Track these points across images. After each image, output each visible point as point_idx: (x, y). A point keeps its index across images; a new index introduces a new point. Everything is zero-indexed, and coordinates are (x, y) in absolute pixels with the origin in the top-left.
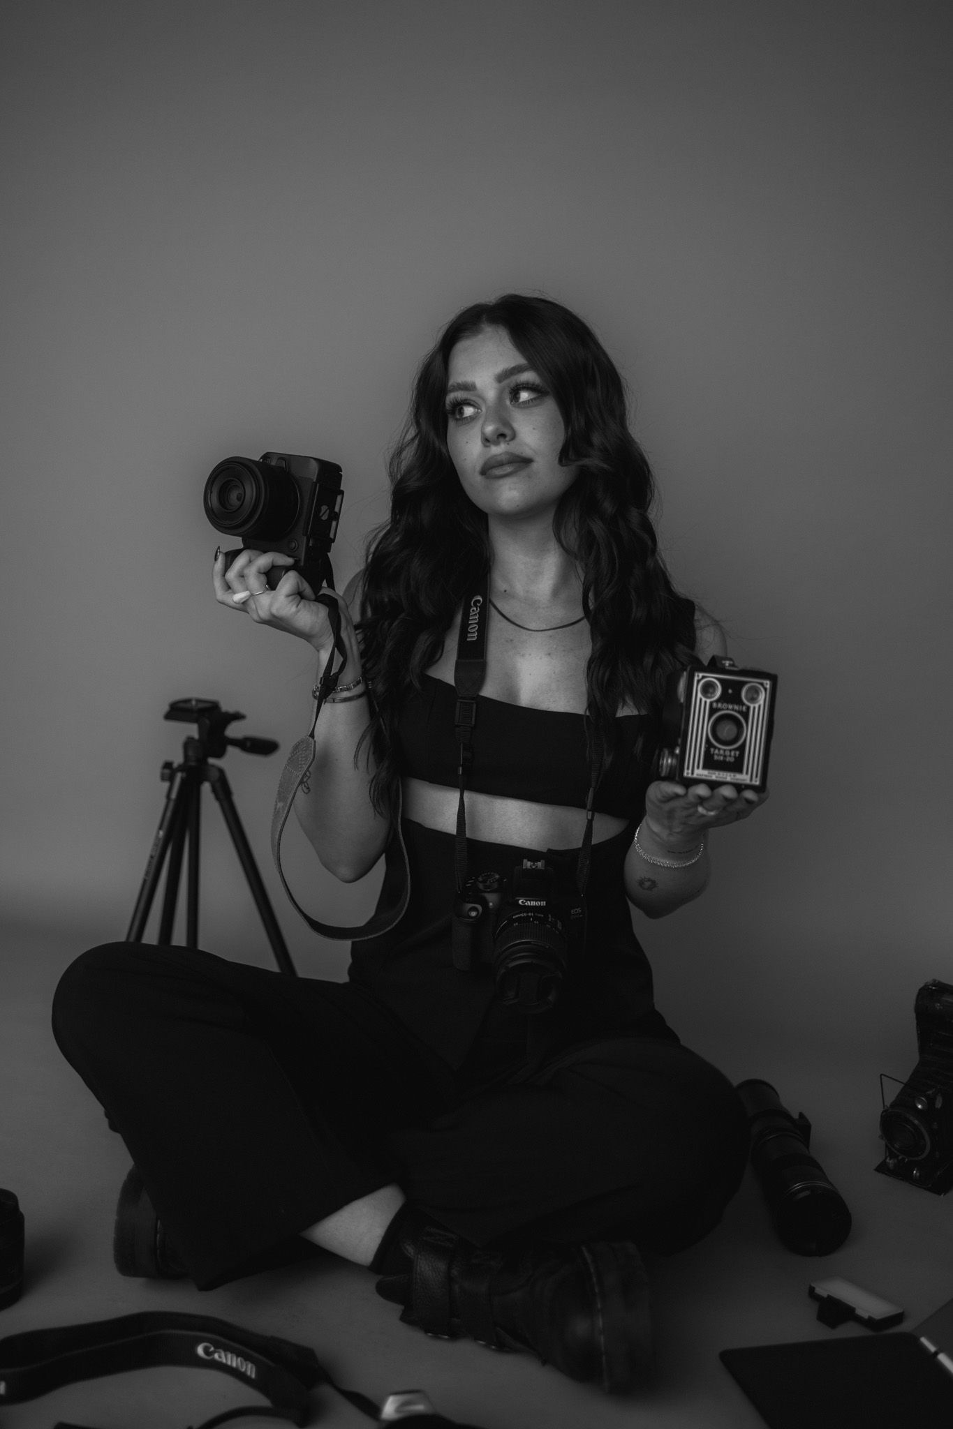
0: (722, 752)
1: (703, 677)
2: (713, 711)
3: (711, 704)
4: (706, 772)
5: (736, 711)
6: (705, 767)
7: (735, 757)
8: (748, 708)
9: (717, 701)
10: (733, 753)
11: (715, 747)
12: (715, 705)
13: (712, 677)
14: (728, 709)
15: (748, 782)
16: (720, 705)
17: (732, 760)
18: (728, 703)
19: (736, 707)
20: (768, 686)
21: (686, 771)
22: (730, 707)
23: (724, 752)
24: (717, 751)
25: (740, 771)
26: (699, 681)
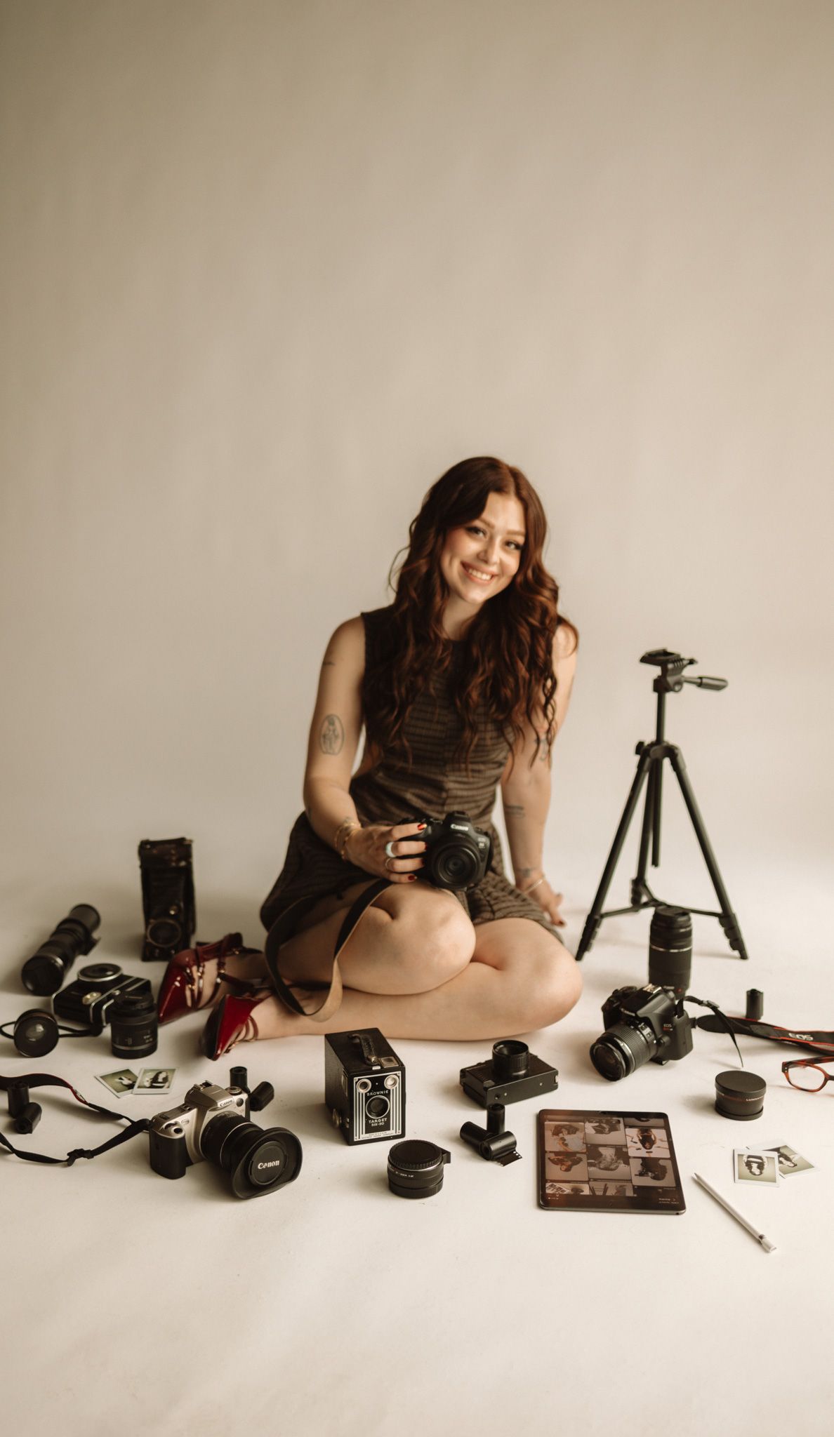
0: (376, 1121)
1: (359, 1079)
2: (367, 1098)
3: (366, 1094)
4: (368, 1135)
5: (382, 1095)
6: (367, 1132)
7: (385, 1122)
8: (389, 1090)
9: (369, 1092)
10: (383, 1120)
11: (372, 1119)
12: (368, 1094)
13: (365, 1079)
14: (377, 1095)
15: (395, 1134)
16: (371, 1094)
17: (383, 1124)
18: (376, 1091)
19: (382, 1092)
20: (400, 1075)
21: (355, 1137)
22: (378, 1093)
23: (377, 1121)
24: (373, 1121)
25: (389, 1130)
26: (356, 1083)
